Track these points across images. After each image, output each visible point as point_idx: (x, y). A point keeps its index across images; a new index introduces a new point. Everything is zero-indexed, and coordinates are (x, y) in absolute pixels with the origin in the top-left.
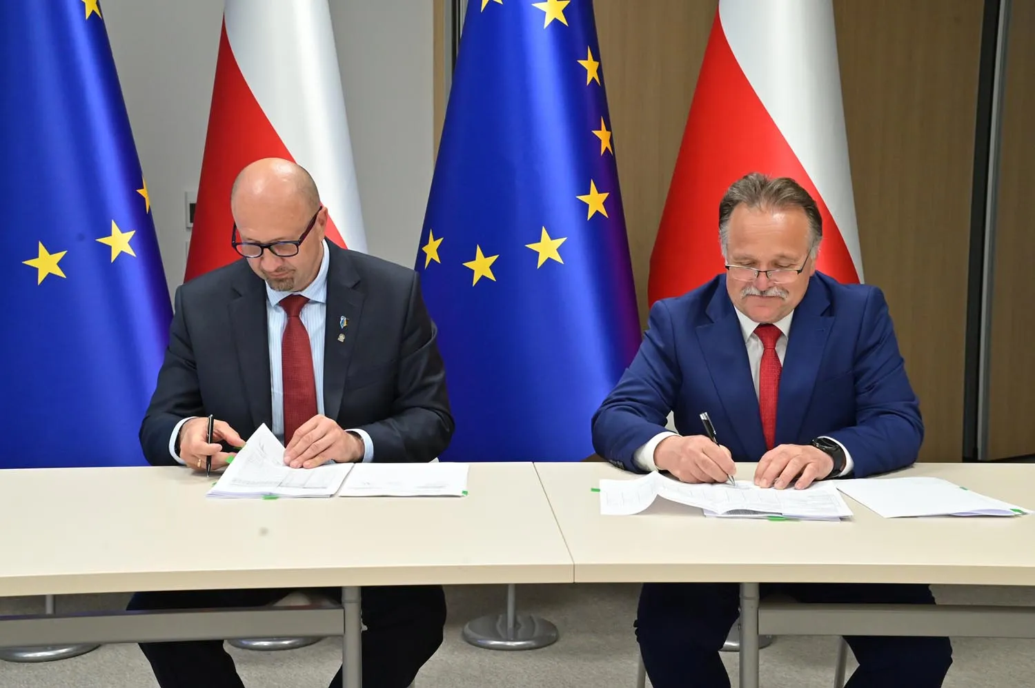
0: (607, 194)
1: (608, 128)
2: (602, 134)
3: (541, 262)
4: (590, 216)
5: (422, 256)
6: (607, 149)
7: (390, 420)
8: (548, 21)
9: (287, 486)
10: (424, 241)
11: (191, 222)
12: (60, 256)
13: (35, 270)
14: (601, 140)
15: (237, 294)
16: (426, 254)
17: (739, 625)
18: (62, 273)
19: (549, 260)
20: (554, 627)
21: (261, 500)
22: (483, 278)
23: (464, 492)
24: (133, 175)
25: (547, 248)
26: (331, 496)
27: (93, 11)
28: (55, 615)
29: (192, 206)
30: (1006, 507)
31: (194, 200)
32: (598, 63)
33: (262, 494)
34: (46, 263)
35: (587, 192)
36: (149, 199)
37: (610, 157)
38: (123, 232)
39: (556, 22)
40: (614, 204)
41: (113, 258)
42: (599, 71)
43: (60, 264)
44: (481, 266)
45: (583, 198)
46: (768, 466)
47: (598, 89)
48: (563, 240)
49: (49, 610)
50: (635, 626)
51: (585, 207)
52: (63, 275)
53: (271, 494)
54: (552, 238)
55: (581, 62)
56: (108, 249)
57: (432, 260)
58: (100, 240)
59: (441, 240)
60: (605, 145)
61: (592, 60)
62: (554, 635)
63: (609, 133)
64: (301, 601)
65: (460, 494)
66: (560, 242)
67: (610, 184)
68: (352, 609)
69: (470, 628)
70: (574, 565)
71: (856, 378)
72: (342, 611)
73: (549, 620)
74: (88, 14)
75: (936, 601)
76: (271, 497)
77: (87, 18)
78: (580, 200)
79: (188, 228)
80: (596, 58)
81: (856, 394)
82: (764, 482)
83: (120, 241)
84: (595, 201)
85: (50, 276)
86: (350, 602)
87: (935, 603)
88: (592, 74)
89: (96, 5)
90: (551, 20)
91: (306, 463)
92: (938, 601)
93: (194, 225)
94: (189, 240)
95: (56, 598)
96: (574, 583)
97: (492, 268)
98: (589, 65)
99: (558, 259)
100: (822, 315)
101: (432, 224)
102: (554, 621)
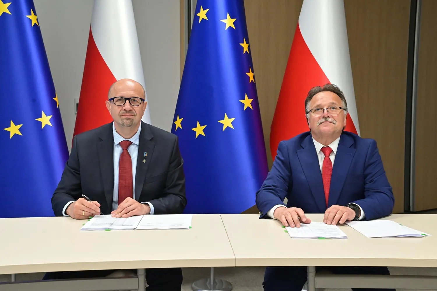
0: (252, 99)
1: (253, 72)
2: (250, 74)
3: (224, 128)
4: (245, 109)
5: (174, 125)
6: (252, 80)
7: (161, 199)
8: (227, 27)
9: (115, 225)
10: (175, 119)
11: (77, 111)
12: (19, 126)
13: (9, 132)
14: (249, 77)
15: (101, 140)
16: (176, 125)
17: (307, 284)
18: (20, 133)
19: (228, 127)
20: (231, 284)
21: (104, 231)
22: (200, 135)
23: (190, 227)
24: (52, 92)
25: (227, 122)
26: (134, 229)
27: (35, 23)
28: (15, 282)
29: (77, 104)
30: (419, 233)
31: (78, 102)
32: (248, 45)
33: (104, 229)
34: (14, 129)
35: (244, 99)
36: (58, 102)
37: (253, 84)
38: (47, 116)
39: (230, 27)
40: (255, 103)
41: (43, 127)
42: (249, 48)
43: (20, 130)
44: (199, 130)
45: (242, 101)
46: (329, 214)
47: (248, 56)
48: (234, 119)
49: (13, 280)
50: (263, 284)
51: (243, 105)
52: (21, 135)
53: (108, 229)
54: (229, 118)
55: (241, 44)
56: (40, 123)
57: (178, 127)
58: (37, 119)
59: (182, 119)
60: (251, 79)
61: (246, 43)
62: (231, 287)
63: (253, 74)
64: (121, 275)
65: (188, 228)
66: (232, 119)
67: (254, 96)
68: (142, 278)
69: (194, 284)
70: (236, 259)
71: (365, 177)
72: (137, 279)
73: (228, 281)
74: (33, 24)
75: (390, 273)
76: (108, 230)
77: (32, 26)
78: (241, 102)
79: (75, 114)
80: (247, 42)
81: (365, 184)
82: (329, 222)
83: (46, 120)
84: (247, 102)
85: (15, 135)
86: (141, 275)
87: (389, 274)
88: (246, 49)
89: (36, 21)
90: (228, 27)
91: (123, 216)
92: (391, 273)
93: (77, 113)
94: (75, 119)
95: (16, 275)
96: (236, 267)
97: (204, 130)
98: (245, 45)
99: (232, 127)
100: (350, 147)
101: (179, 112)
102: (231, 282)
